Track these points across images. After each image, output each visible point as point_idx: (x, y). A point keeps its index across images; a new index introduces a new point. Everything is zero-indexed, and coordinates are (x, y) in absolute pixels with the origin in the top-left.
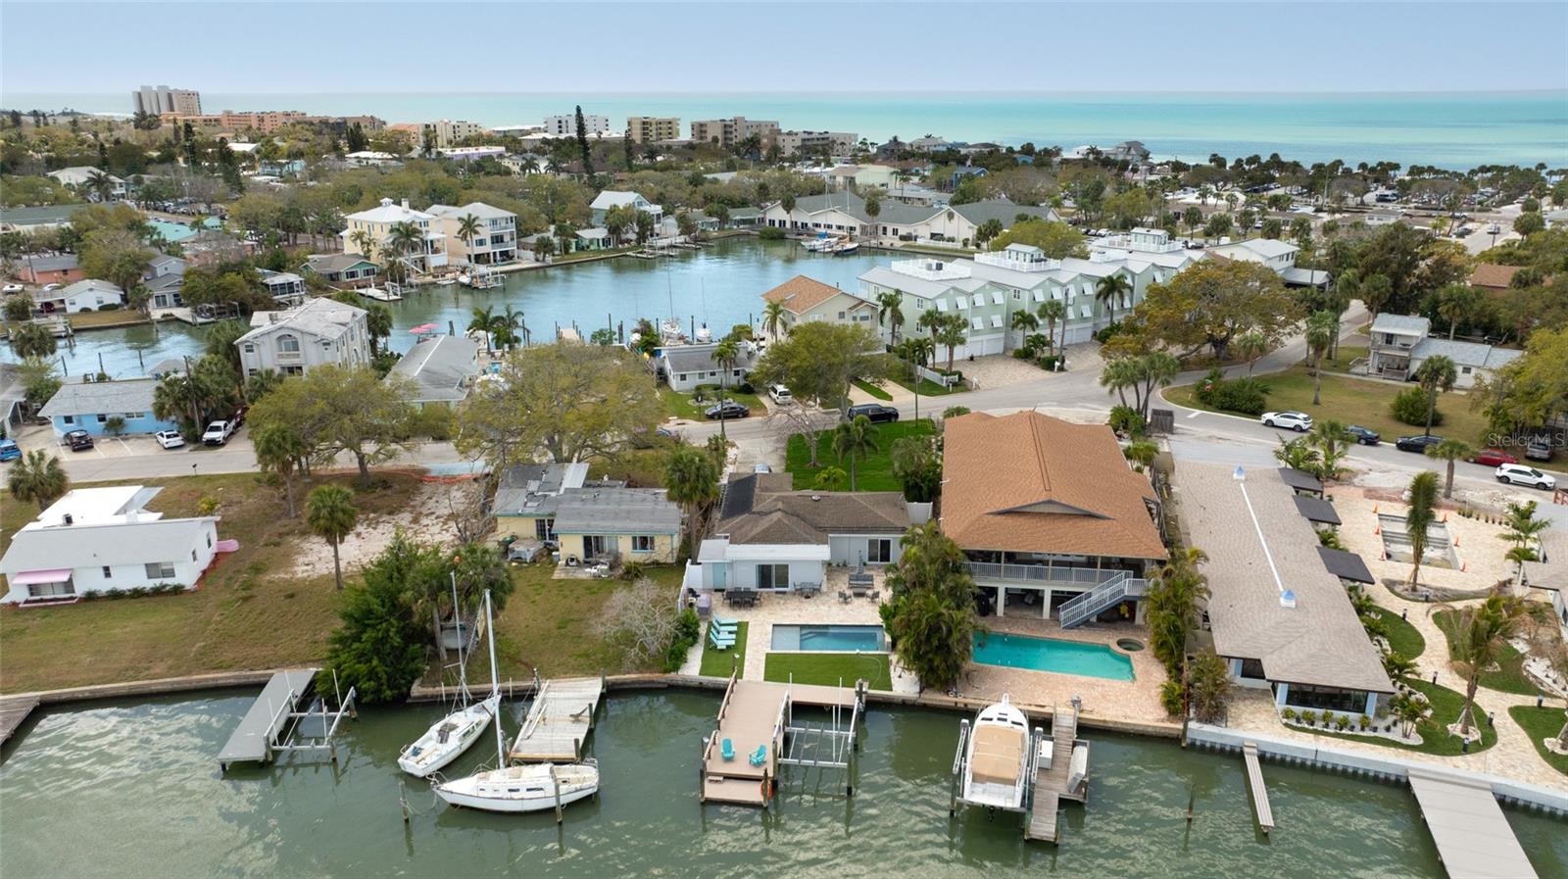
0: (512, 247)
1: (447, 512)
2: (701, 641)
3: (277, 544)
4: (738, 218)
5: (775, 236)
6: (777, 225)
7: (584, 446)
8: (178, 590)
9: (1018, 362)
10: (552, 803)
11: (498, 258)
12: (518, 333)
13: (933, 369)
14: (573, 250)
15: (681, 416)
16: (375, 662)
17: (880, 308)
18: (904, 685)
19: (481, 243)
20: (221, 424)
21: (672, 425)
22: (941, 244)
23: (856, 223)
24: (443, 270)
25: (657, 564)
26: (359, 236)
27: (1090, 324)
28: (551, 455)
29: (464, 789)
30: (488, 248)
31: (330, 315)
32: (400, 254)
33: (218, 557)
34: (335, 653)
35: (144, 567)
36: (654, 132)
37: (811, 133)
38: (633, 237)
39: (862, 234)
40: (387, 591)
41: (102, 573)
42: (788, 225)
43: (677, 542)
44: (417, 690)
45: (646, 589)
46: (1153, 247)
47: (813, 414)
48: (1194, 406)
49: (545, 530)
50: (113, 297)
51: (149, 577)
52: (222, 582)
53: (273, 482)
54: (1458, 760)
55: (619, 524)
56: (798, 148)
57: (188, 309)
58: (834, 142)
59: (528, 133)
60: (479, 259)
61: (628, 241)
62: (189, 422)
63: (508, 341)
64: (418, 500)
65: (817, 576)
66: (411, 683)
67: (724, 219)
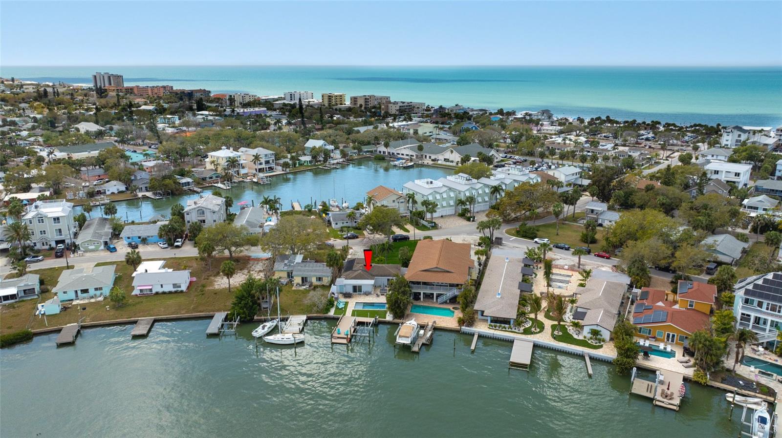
0: (273, 165)
1: (258, 270)
2: (335, 306)
3: (207, 279)
4: (366, 150)
5: (381, 159)
6: (382, 153)
7: (302, 249)
8: (182, 292)
9: (459, 218)
10: (293, 342)
11: (267, 169)
12: (278, 206)
13: (426, 221)
14: (297, 165)
15: (335, 238)
16: (245, 310)
17: (408, 199)
18: (389, 317)
19: (261, 164)
20: (180, 240)
21: (331, 241)
22: (448, 163)
23: (414, 154)
24: (246, 175)
25: (323, 285)
26: (213, 162)
27: (488, 203)
28: (291, 252)
29: (270, 339)
30: (263, 166)
31: (214, 202)
32: (230, 169)
33: (191, 283)
34: (233, 308)
35: (172, 285)
36: (334, 100)
37: (404, 103)
38: (321, 159)
39: (416, 158)
40: (248, 290)
41: (160, 286)
42: (387, 154)
43: (330, 279)
44: (256, 317)
45: (319, 292)
46: (517, 172)
47: (379, 237)
48: (514, 235)
49: (290, 275)
50: (123, 188)
51: (174, 288)
52: (194, 289)
53: (202, 259)
54: (529, 336)
55: (312, 274)
56: (397, 110)
57: (151, 193)
58: (414, 107)
59: (277, 100)
60: (261, 170)
61: (320, 161)
62: (170, 239)
63: (275, 209)
64: (249, 266)
65: (370, 289)
66: (254, 316)
67: (360, 150)
